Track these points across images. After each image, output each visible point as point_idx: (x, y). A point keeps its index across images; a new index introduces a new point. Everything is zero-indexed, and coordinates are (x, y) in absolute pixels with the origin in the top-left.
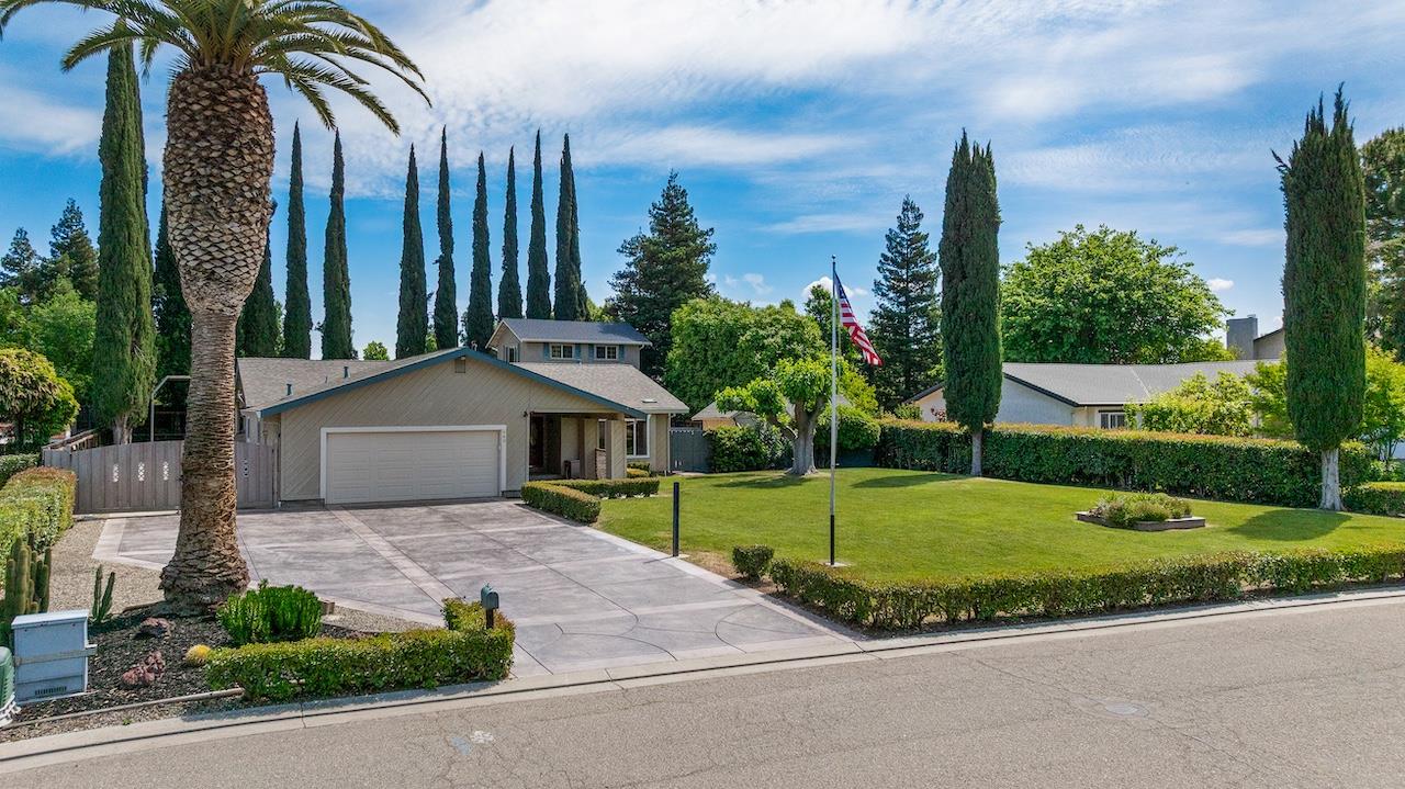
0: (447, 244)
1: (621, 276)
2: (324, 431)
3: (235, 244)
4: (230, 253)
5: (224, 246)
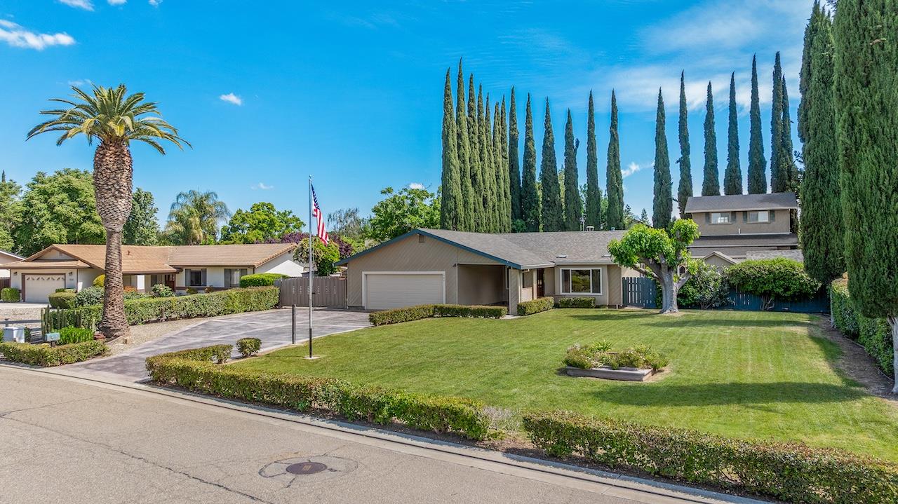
0: (685, 150)
2: (364, 273)
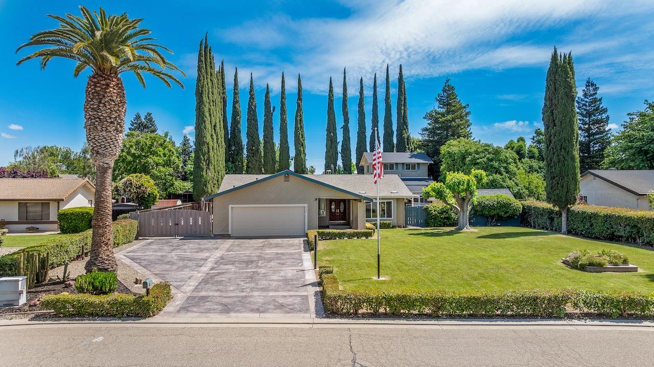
0: (346, 120)
1: (426, 129)
2: (230, 206)
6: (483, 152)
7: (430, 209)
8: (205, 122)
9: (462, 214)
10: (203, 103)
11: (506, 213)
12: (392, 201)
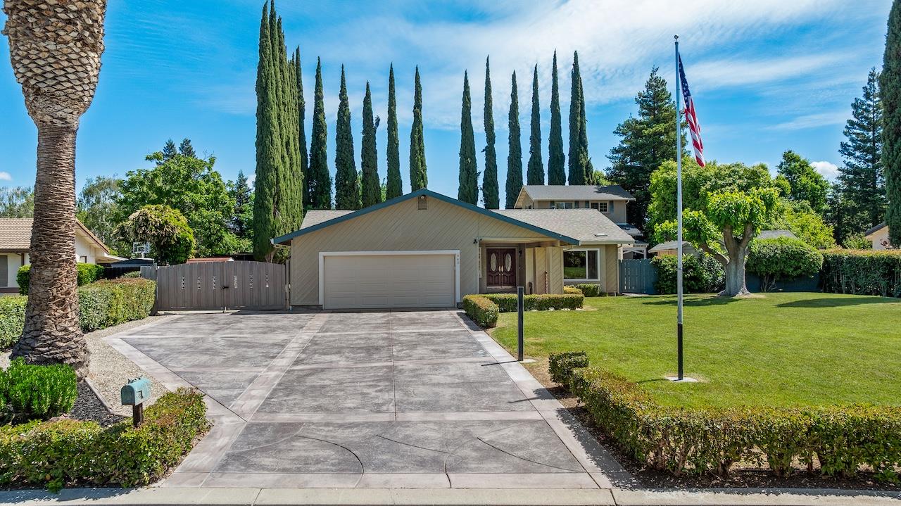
0: (491, 138)
1: (616, 151)
2: (321, 254)
3: (51, 60)
4: (48, 69)
5: (41, 62)
6: (730, 176)
7: (663, 263)
8: (271, 134)
9: (733, 267)
10: (268, 104)
11: (797, 268)
12: (598, 249)
